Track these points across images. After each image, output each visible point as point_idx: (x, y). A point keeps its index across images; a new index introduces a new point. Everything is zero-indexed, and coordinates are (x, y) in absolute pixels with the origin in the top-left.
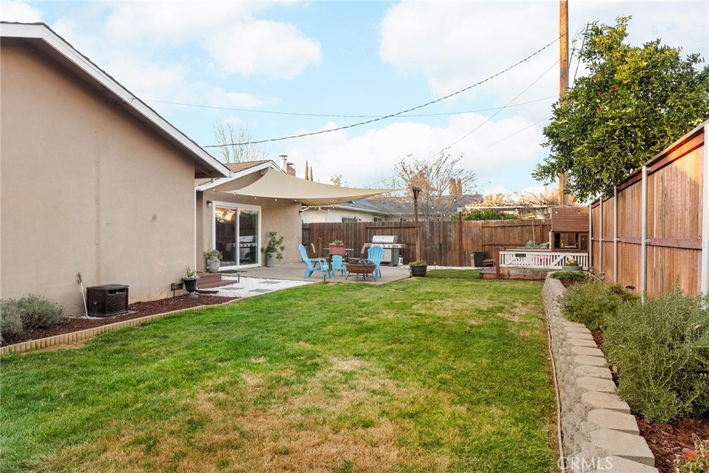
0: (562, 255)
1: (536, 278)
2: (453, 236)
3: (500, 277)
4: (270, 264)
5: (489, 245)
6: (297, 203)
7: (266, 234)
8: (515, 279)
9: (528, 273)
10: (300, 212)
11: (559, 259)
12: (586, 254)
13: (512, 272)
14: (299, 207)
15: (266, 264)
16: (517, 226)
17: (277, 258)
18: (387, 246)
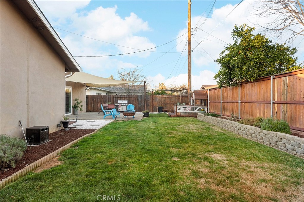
0: (199, 107)
1: (190, 116)
2: (150, 101)
3: (177, 116)
4: (76, 113)
5: (163, 104)
6: (84, 86)
7: (74, 100)
8: (183, 116)
9: (187, 114)
10: (85, 90)
11: (197, 109)
12: (206, 107)
13: (181, 114)
14: (85, 88)
15: (74, 113)
16: (173, 97)
17: (80, 110)
18: (124, 105)
